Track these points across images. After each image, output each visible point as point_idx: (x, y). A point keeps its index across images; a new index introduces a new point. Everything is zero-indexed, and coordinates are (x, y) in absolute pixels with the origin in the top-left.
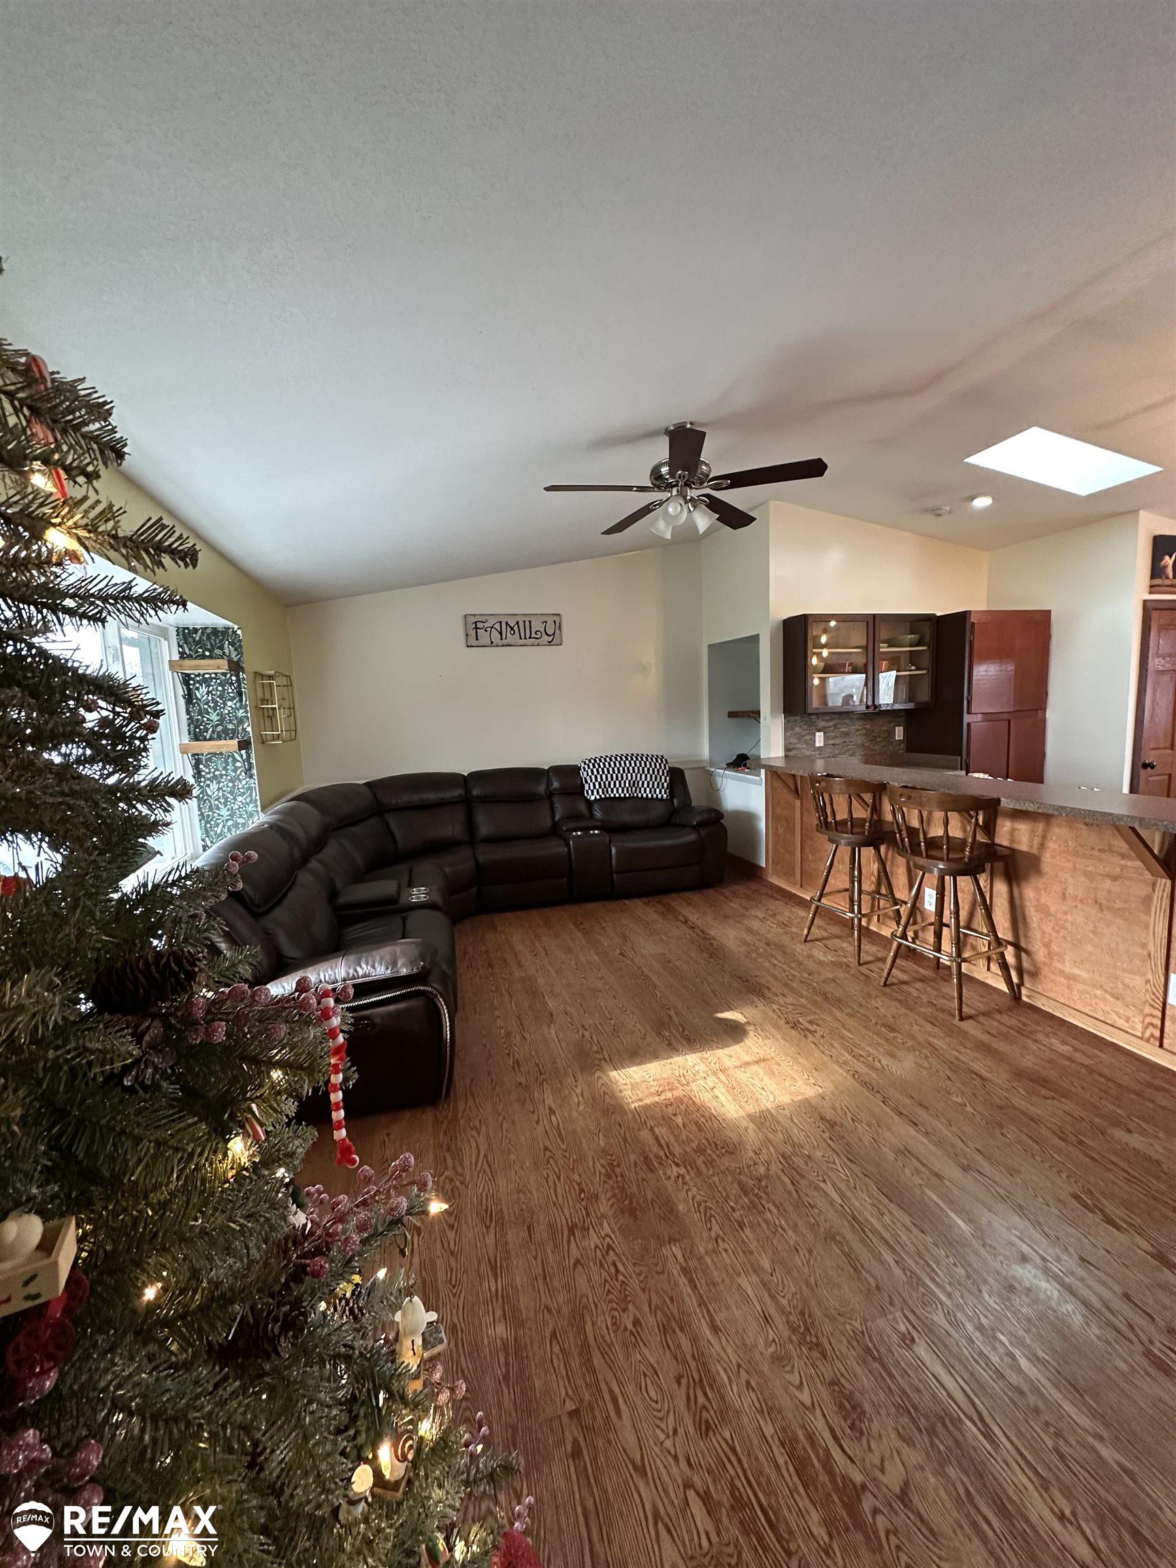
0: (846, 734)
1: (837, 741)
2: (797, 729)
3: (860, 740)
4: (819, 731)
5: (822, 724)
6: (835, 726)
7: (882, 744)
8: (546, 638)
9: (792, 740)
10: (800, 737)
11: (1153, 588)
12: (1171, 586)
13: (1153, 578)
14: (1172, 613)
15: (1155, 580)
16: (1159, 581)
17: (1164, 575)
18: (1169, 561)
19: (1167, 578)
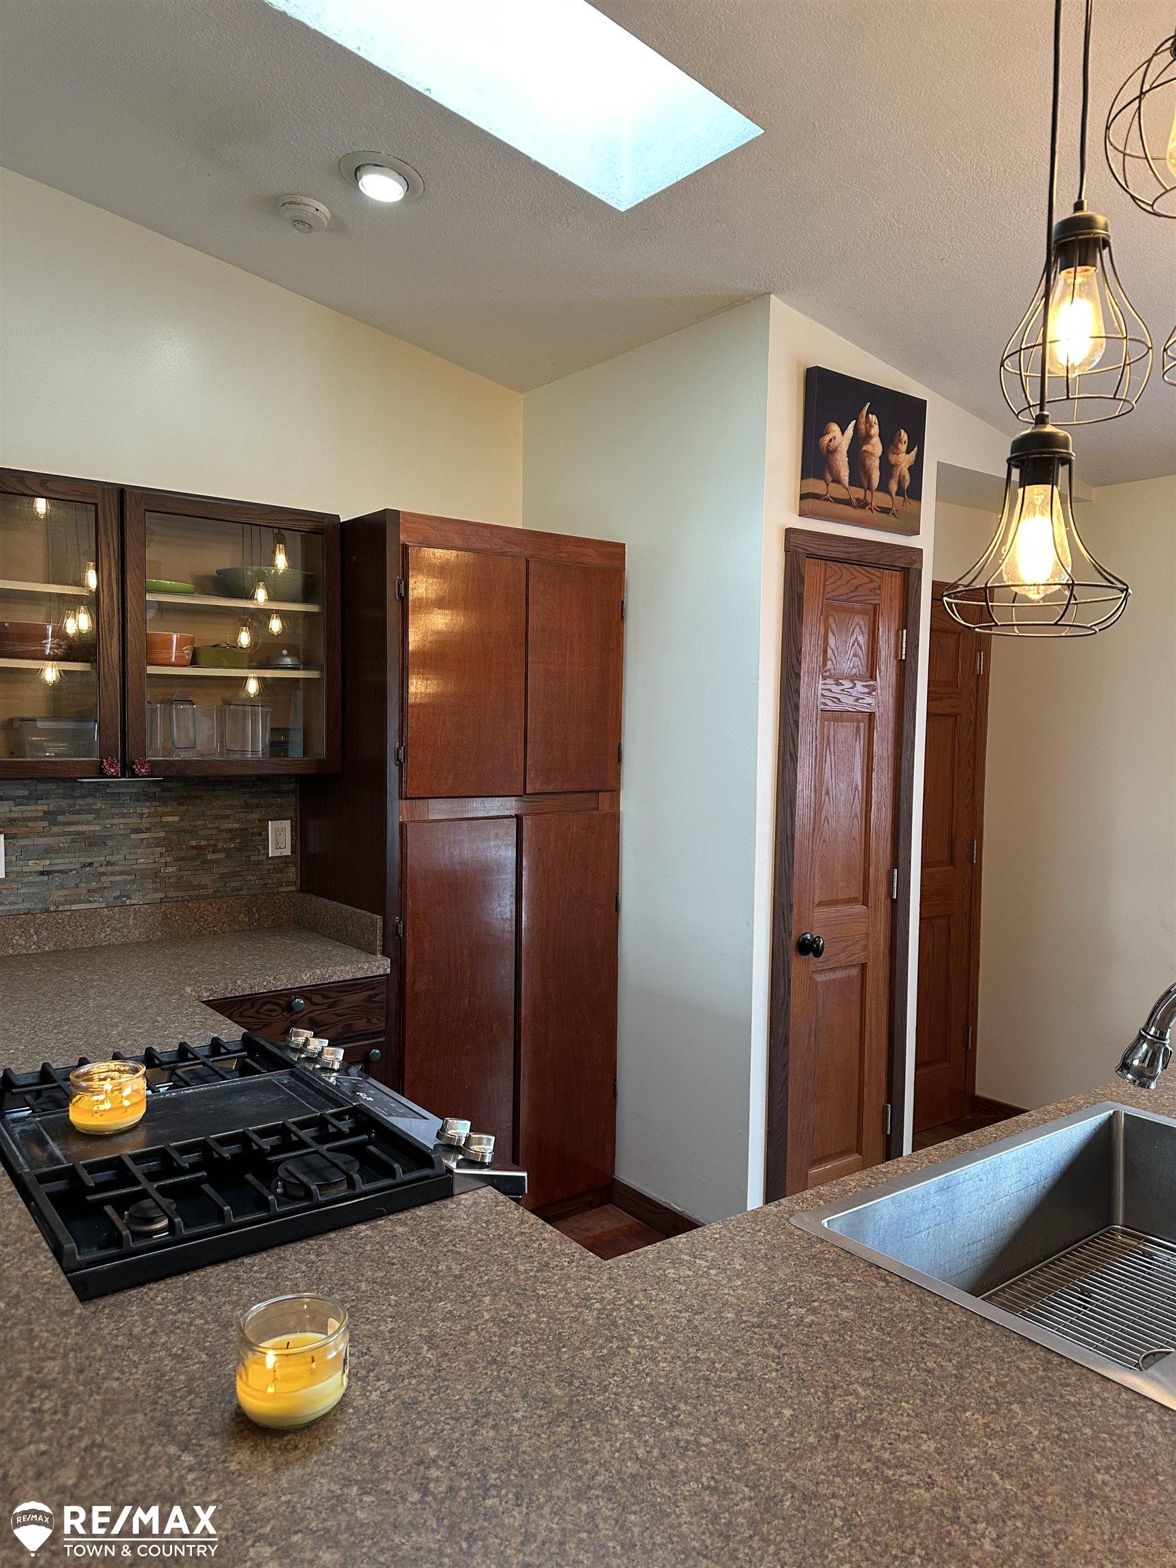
0: (95, 842)
6: (47, 818)
7: (221, 869)
11: (808, 502)
12: (848, 502)
13: (805, 474)
14: (855, 573)
15: (806, 481)
16: (818, 486)
17: (831, 473)
18: (839, 438)
19: (837, 480)
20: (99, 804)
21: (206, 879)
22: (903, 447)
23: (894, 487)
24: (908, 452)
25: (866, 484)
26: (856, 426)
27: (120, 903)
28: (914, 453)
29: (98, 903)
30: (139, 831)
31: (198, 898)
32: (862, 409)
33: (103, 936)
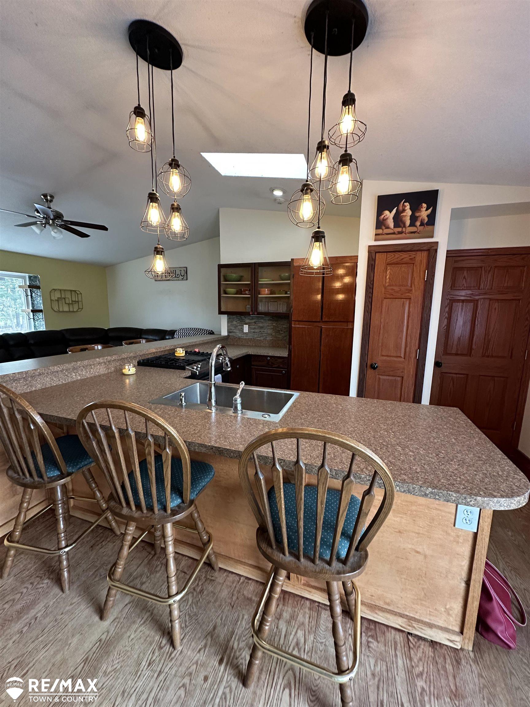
0: (262, 327)
1: (256, 331)
2: (235, 323)
3: (270, 331)
4: (246, 324)
5: (247, 321)
6: (255, 322)
7: (283, 335)
8: (181, 277)
9: (231, 328)
10: (236, 327)
11: (377, 236)
12: (394, 233)
13: (376, 229)
14: (401, 254)
15: (377, 230)
16: (380, 231)
17: (384, 226)
18: (389, 215)
19: (388, 228)
20: (262, 321)
21: (280, 337)
22: (425, 209)
23: (418, 223)
24: (426, 210)
25: (403, 226)
26: (397, 209)
27: (265, 339)
28: (430, 210)
29: (262, 339)
30: (268, 326)
31: (278, 340)
32: (400, 202)
33: (262, 344)
